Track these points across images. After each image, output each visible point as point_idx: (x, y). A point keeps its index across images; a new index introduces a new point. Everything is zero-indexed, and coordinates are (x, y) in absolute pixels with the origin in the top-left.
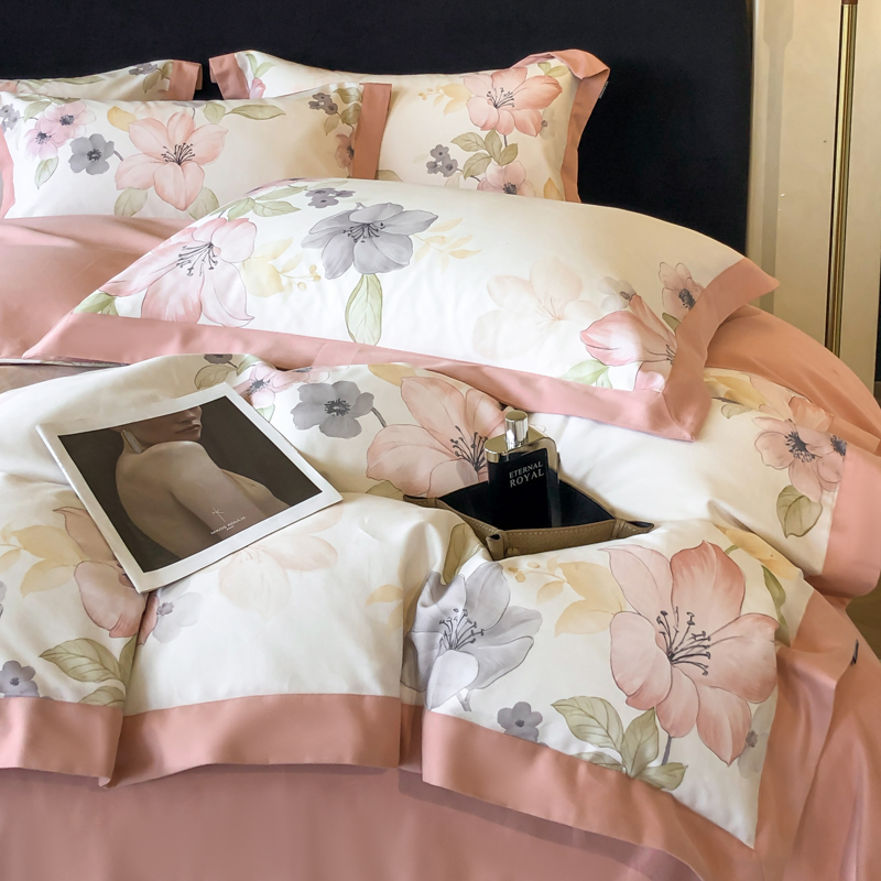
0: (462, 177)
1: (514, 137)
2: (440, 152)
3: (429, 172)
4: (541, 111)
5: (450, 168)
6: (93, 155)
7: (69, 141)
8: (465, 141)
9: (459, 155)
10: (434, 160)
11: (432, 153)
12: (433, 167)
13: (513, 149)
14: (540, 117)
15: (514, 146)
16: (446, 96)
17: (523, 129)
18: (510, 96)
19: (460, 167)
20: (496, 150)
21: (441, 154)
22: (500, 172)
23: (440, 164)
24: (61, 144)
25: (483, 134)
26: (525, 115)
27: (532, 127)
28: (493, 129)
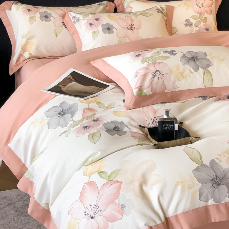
0: (194, 27)
1: (206, 15)
2: (187, 21)
3: (186, 26)
4: (211, 8)
5: (191, 25)
6: (108, 29)
7: (100, 25)
8: (194, 17)
9: (193, 21)
10: (186, 23)
11: (186, 21)
12: (186, 25)
13: (206, 18)
14: (211, 9)
15: (206, 17)
16: (185, 6)
17: (207, 13)
18: (202, 4)
19: (194, 24)
20: (202, 19)
21: (188, 21)
22: (204, 25)
23: (188, 24)
24: (98, 26)
25: (198, 15)
26: (207, 9)
27: (209, 12)
28: (200, 13)
